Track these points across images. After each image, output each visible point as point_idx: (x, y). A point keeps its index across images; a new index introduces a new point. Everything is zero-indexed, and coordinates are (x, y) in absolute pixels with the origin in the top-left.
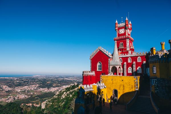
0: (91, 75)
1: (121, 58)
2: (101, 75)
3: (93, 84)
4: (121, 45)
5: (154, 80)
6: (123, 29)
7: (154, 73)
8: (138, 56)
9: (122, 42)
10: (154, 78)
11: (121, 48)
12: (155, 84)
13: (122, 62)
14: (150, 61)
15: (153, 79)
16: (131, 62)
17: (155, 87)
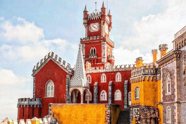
0: (33, 105)
1: (90, 74)
2: (51, 104)
3: (32, 120)
4: (92, 53)
5: (136, 109)
6: (97, 24)
7: (136, 98)
8: (117, 72)
9: (94, 47)
10: (136, 107)
11: (92, 57)
12: (137, 116)
13: (91, 82)
14: (132, 79)
15: (134, 108)
16: (105, 82)
17: (136, 120)
